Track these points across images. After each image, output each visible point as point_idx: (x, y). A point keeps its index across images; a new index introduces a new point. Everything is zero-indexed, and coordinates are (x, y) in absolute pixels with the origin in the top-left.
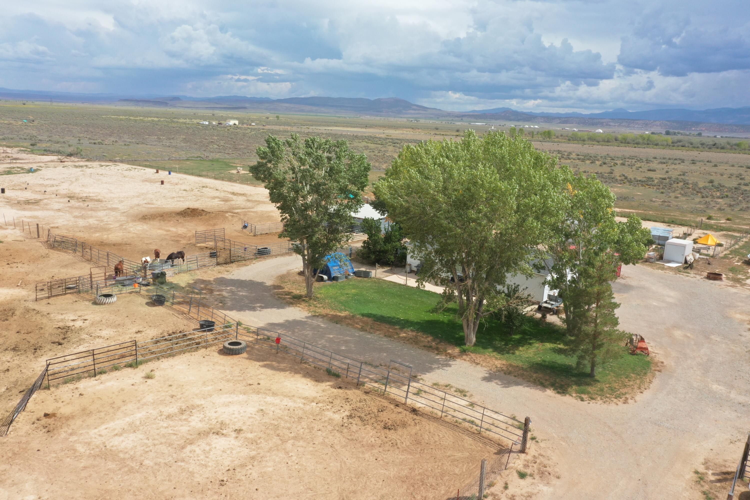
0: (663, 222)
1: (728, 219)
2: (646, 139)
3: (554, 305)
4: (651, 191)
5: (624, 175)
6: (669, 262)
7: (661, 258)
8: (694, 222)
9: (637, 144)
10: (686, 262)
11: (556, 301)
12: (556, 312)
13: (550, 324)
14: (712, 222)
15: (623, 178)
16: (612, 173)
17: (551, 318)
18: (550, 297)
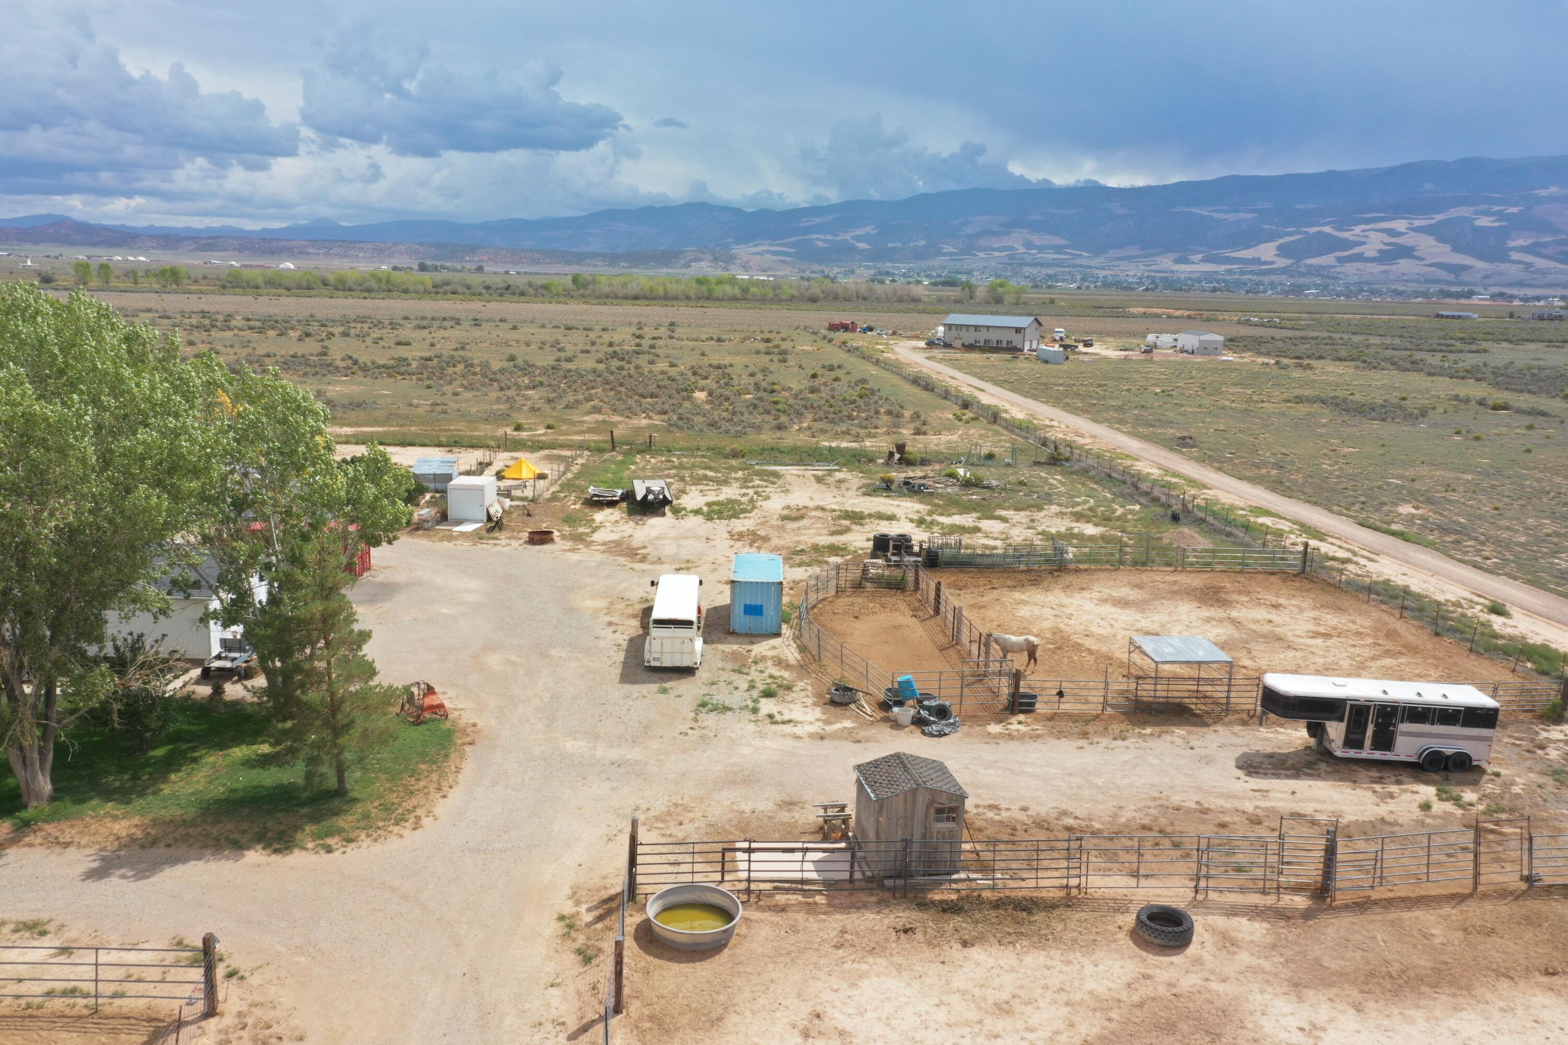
0: (439, 445)
1: (549, 427)
2: (384, 281)
3: (240, 659)
4: (406, 385)
5: (350, 358)
6: (459, 522)
7: (444, 517)
8: (493, 438)
9: (369, 290)
10: (489, 518)
11: (241, 649)
12: (246, 674)
13: (235, 704)
14: (524, 434)
15: (349, 362)
16: (325, 354)
17: (233, 691)
18: (226, 645)
